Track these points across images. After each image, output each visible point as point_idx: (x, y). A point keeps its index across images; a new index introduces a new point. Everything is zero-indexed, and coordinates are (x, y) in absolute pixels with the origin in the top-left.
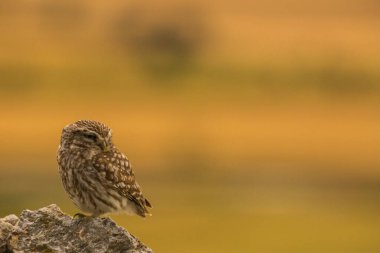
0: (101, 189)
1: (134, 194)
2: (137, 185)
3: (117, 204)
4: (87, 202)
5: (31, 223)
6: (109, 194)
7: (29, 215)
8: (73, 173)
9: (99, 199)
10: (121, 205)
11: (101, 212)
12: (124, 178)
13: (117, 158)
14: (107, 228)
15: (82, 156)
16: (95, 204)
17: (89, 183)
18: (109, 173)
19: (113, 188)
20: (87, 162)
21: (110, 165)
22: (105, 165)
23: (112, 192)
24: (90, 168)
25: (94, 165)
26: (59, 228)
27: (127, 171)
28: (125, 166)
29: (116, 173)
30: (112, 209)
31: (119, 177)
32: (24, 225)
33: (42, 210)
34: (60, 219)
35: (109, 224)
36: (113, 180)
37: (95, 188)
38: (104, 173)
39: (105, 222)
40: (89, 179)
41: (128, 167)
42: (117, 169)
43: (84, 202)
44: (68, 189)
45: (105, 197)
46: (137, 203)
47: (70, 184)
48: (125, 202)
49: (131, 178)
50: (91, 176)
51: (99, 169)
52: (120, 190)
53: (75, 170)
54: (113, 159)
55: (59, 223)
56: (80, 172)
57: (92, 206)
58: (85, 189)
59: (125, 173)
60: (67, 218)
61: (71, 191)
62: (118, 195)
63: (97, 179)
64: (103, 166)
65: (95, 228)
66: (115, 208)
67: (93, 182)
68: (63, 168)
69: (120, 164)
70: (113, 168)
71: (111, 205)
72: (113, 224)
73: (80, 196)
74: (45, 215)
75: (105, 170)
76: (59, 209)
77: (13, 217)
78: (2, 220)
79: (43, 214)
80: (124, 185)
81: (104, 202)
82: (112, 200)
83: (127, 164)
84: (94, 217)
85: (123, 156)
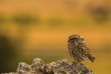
0: (80, 54)
1: (90, 56)
2: (91, 53)
3: (85, 59)
4: (76, 58)
5: (59, 65)
6: (82, 56)
7: (59, 62)
8: (72, 50)
9: (80, 57)
10: (86, 59)
11: (80, 61)
12: (87, 51)
13: (84, 45)
14: (82, 66)
16: (78, 59)
17: (77, 53)
18: (82, 50)
19: (84, 54)
21: (83, 47)
22: (81, 47)
23: (84, 55)
24: (77, 48)
26: (68, 66)
27: (88, 49)
28: (87, 48)
29: (84, 50)
31: (85, 51)
32: (57, 65)
33: (62, 61)
34: (68, 63)
35: (82, 65)
36: (83, 52)
37: (78, 54)
38: (81, 50)
39: (81, 64)
41: (88, 48)
43: (75, 59)
44: (71, 55)
45: (81, 57)
46: (91, 59)
47: (71, 53)
48: (87, 58)
49: (89, 51)
50: (77, 51)
51: (79, 49)
52: (86, 55)
53: (73, 49)
54: (83, 45)
55: (67, 64)
58: (75, 55)
59: (87, 50)
60: (70, 63)
61: (72, 55)
62: (85, 56)
63: (79, 51)
64: (80, 48)
65: (78, 66)
66: (84, 60)
67: (78, 52)
68: (69, 49)
69: (85, 47)
70: (84, 48)
71: (83, 59)
72: (83, 65)
73: (74, 57)
74: (64, 62)
75: (81, 49)
76: (68, 60)
77: (54, 63)
78: (51, 64)
79: (63, 62)
80: (87, 53)
81: (81, 58)
82: (83, 58)
83: (88, 47)
84: (78, 63)
85: (87, 45)
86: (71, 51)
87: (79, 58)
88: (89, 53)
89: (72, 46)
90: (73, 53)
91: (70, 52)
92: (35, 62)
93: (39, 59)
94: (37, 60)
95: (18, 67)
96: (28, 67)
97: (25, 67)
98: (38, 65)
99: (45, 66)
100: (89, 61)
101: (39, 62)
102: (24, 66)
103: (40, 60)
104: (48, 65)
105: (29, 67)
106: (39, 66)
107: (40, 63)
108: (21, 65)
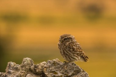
1: (82, 55)
3: (77, 58)
4: (68, 58)
5: (50, 64)
6: (74, 55)
7: (49, 62)
9: (71, 57)
10: (78, 59)
12: (78, 50)
13: (76, 44)
14: (73, 66)
16: (70, 59)
17: (68, 53)
19: (75, 54)
20: (66, 47)
21: (74, 46)
22: (72, 46)
23: (75, 55)
24: (68, 48)
26: (59, 66)
28: (78, 46)
29: (76, 49)
30: (76, 60)
31: (77, 50)
32: (48, 65)
33: (53, 60)
34: (59, 63)
36: (75, 51)
37: (70, 54)
38: (72, 49)
39: (73, 64)
42: (76, 48)
44: (62, 55)
45: (73, 57)
47: (62, 54)
49: (81, 50)
50: (68, 50)
52: (77, 54)
54: (74, 44)
55: (59, 64)
56: (65, 50)
57: (69, 60)
58: (67, 55)
59: (79, 49)
60: (61, 63)
61: (63, 55)
62: (77, 56)
63: (70, 51)
64: (71, 47)
65: (70, 66)
66: (77, 60)
67: (69, 52)
68: (60, 49)
69: (77, 46)
70: (75, 47)
71: (75, 59)
72: (75, 65)
73: (66, 57)
74: (55, 62)
75: (72, 48)
76: (59, 60)
77: (45, 62)
78: (41, 63)
80: (78, 52)
81: (73, 58)
82: (75, 57)
84: (69, 62)
85: (78, 43)
86: (62, 52)
87: (70, 58)
88: (81, 52)
89: (63, 46)
90: (64, 53)
91: (61, 52)
92: (24, 62)
93: (28, 59)
94: (27, 60)
95: (7, 67)
96: (18, 66)
97: (14, 67)
98: (28, 64)
99: (35, 66)
100: (82, 61)
101: (29, 62)
102: (13, 65)
104: (38, 64)
105: (19, 66)
106: (29, 66)
107: (30, 62)
108: (10, 65)
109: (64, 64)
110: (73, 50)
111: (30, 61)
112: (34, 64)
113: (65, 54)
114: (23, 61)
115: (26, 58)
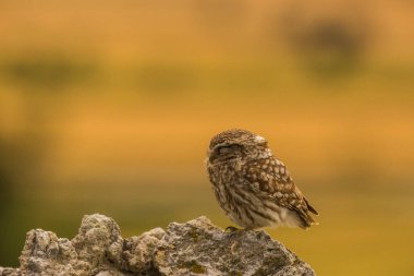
0: (256, 201)
3: (275, 216)
4: (244, 216)
5: (178, 237)
6: (265, 206)
7: (176, 229)
8: (226, 188)
9: (256, 212)
10: (280, 218)
11: (259, 226)
12: (280, 187)
13: (269, 165)
14: (262, 242)
15: (230, 168)
16: (252, 219)
17: (243, 196)
18: (263, 184)
20: (236, 174)
21: (263, 174)
22: (258, 174)
23: (269, 203)
24: (241, 180)
25: (245, 177)
26: (209, 242)
27: (283, 178)
28: (280, 173)
29: (270, 182)
30: (271, 223)
31: (275, 186)
32: (171, 239)
33: (190, 222)
34: (210, 232)
35: (263, 237)
36: (268, 191)
37: (250, 201)
38: (257, 184)
39: (259, 236)
40: (243, 192)
41: (284, 175)
42: (271, 177)
43: (240, 218)
45: (261, 210)
47: (224, 200)
48: (284, 212)
49: (288, 186)
50: (243, 188)
51: (251, 180)
52: (277, 200)
53: (227, 185)
54: (265, 167)
55: (209, 237)
56: (232, 186)
58: (239, 204)
59: (281, 182)
60: (218, 231)
61: (226, 207)
62: (276, 206)
63: (250, 191)
64: (255, 176)
65: (249, 242)
66: (274, 221)
67: (247, 194)
69: (273, 172)
70: (267, 177)
71: (269, 218)
72: (268, 238)
73: (236, 210)
74: (194, 228)
75: (258, 180)
76: (209, 222)
77: (160, 230)
78: (147, 234)
79: (191, 226)
80: (280, 195)
81: (262, 215)
82: (269, 212)
83: (282, 170)
84: (247, 230)
86: (222, 193)
87: (252, 214)
88: (291, 191)
89: (227, 174)
90: (229, 196)
91: (218, 196)
92: (86, 228)
93: (101, 218)
94: (95, 221)
95: (25, 247)
96: (63, 246)
97: (51, 247)
98: (100, 238)
99: (125, 242)
101: (104, 229)
102: (47, 242)
103: (105, 222)
104: (135, 238)
105: (67, 245)
106: (102, 243)
107: (106, 231)
108: (34, 240)
109: (229, 237)
110: (262, 188)
111: (109, 226)
112: (121, 237)
113: (232, 202)
114: (83, 225)
115: (94, 216)
